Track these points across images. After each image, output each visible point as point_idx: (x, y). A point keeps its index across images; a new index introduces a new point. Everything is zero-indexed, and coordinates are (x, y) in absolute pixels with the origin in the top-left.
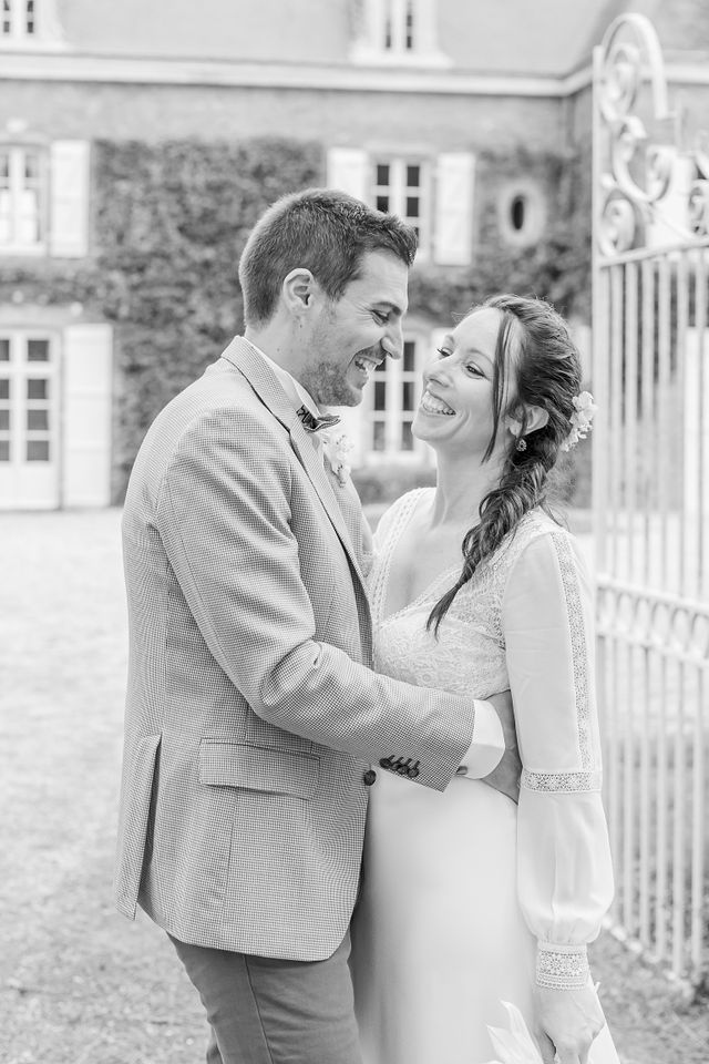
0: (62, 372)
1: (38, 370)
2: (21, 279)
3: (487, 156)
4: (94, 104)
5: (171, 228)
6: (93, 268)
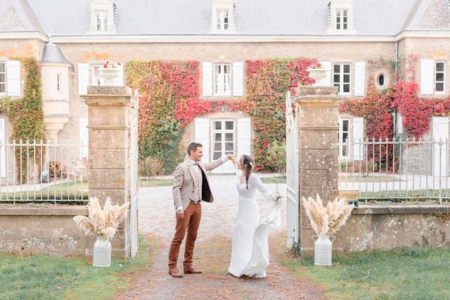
0: (236, 133)
1: (229, 131)
2: (223, 103)
3: (370, 62)
4: (246, 50)
5: (269, 87)
6: (245, 100)
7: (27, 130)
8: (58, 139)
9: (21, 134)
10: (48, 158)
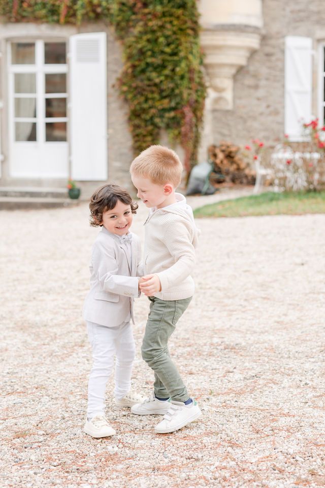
7: (157, 61)
8: (234, 89)
9: (143, 71)
10: (208, 135)
